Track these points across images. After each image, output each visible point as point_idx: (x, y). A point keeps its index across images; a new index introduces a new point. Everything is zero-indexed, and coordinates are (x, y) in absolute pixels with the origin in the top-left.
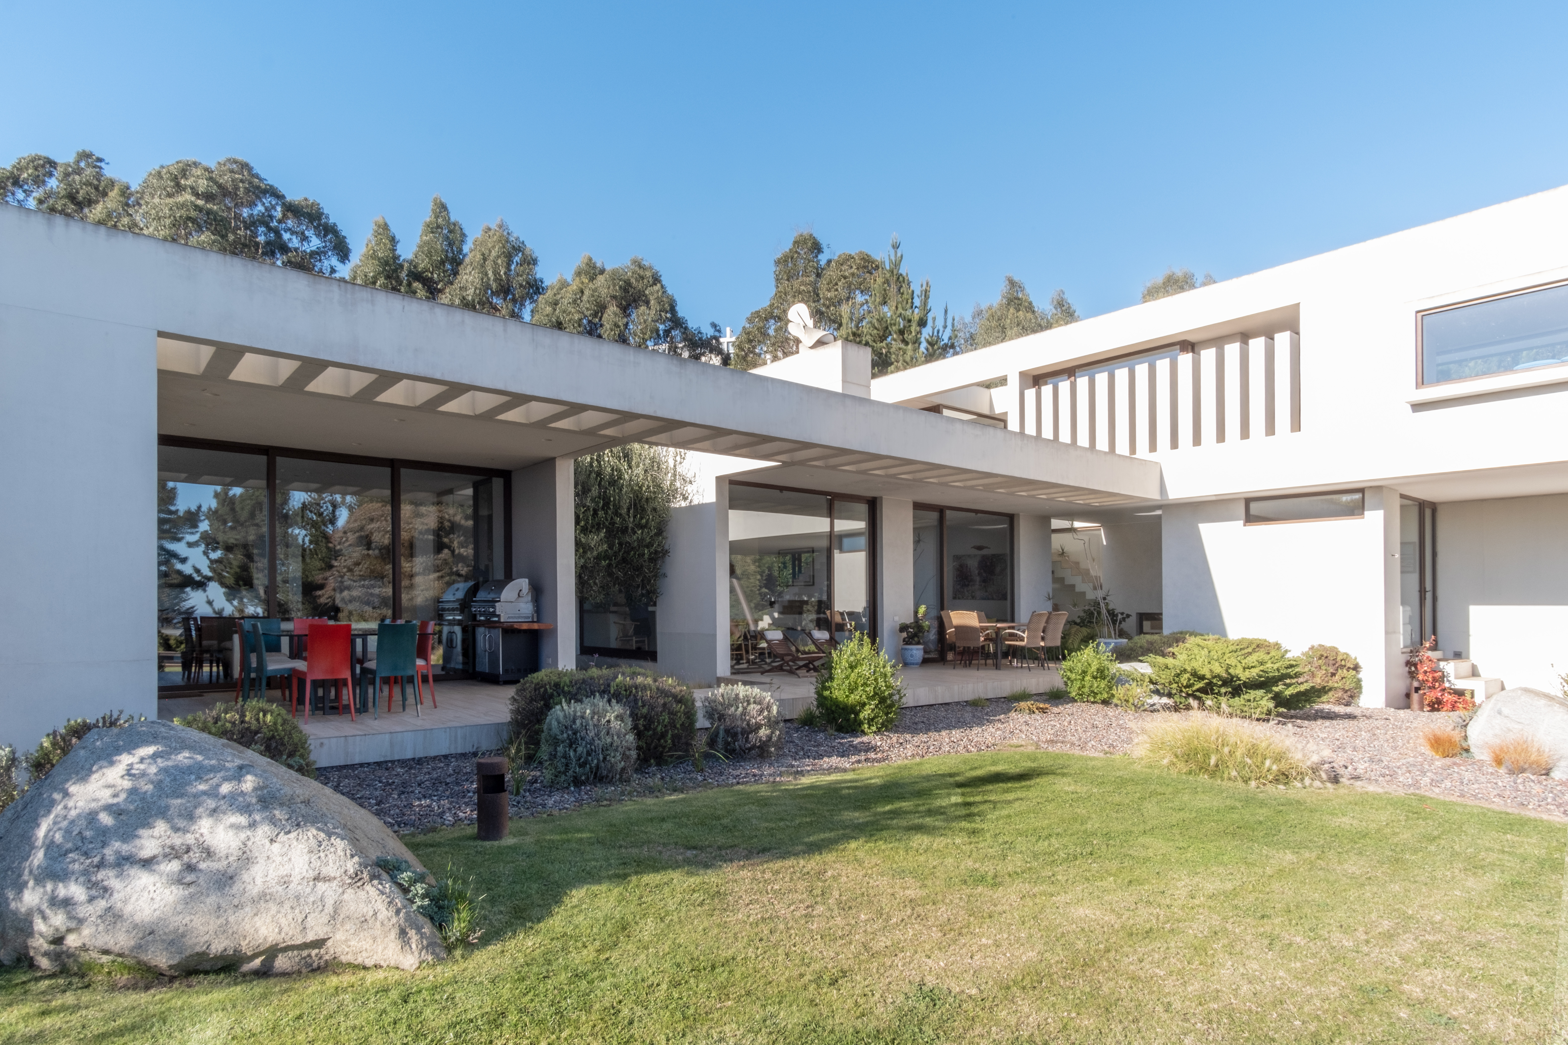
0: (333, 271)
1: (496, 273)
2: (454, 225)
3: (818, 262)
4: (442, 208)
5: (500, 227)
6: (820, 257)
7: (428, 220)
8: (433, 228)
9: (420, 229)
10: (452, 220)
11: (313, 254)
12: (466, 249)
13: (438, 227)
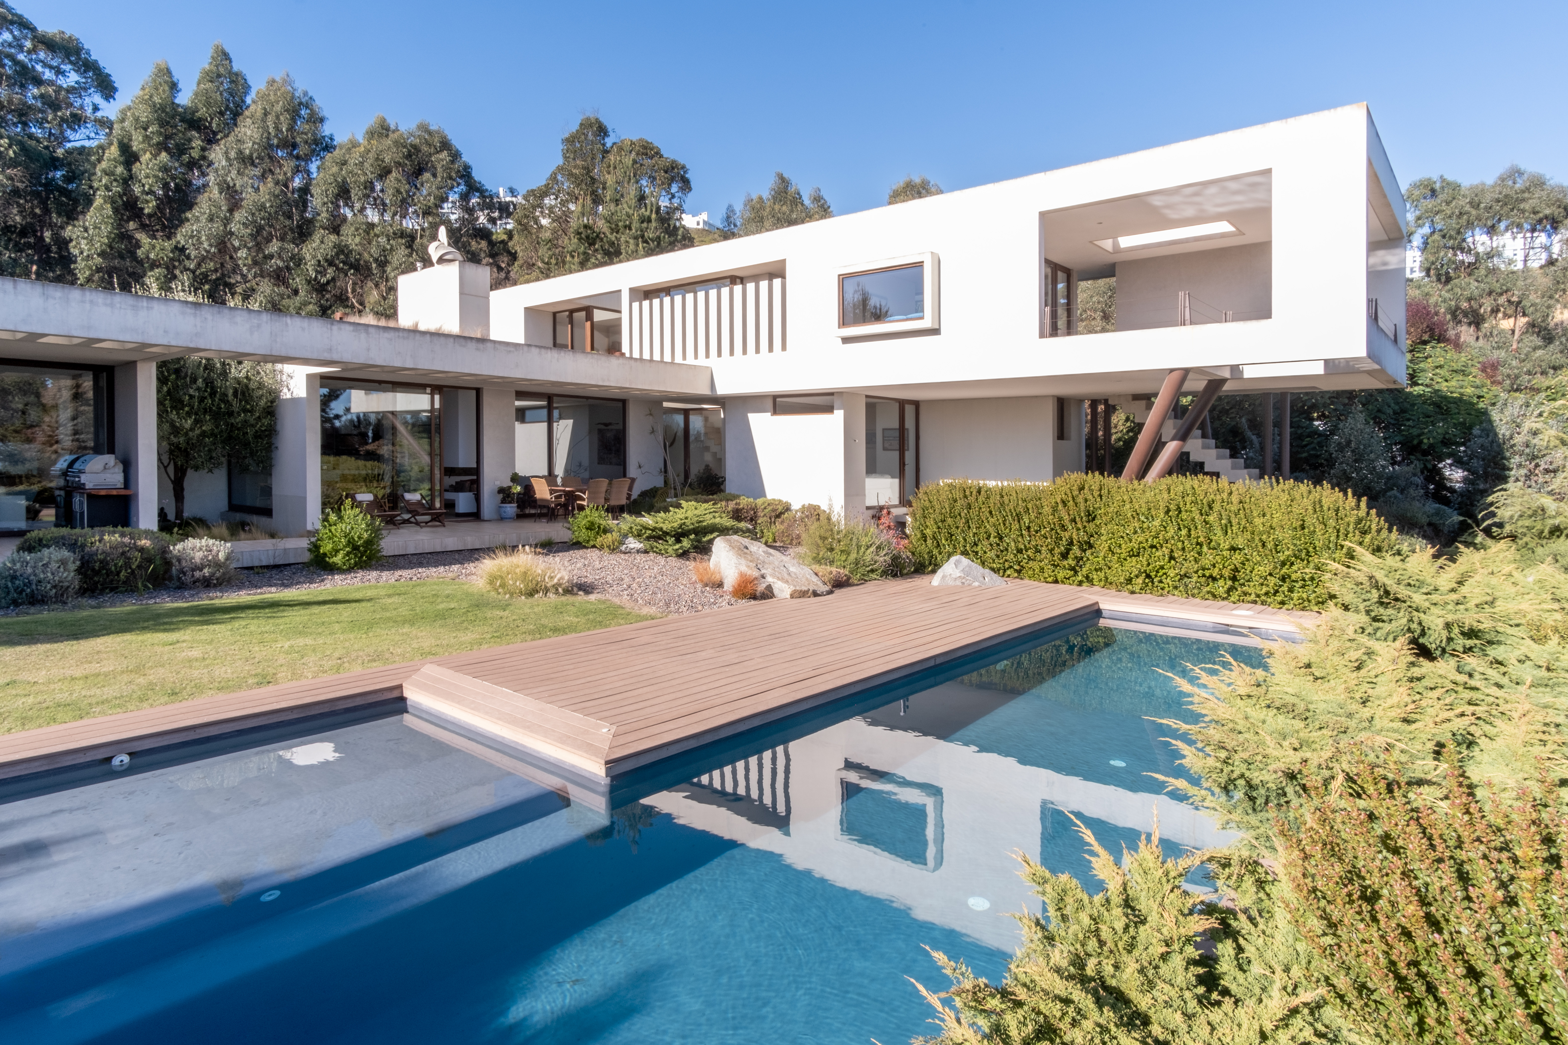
0: (96, 108)
1: (277, 129)
2: (237, 74)
3: (604, 145)
4: (224, 56)
5: (285, 81)
6: (607, 140)
7: (207, 67)
8: (213, 76)
9: (197, 76)
10: (235, 68)
11: (70, 90)
12: (248, 100)
13: (219, 76)
